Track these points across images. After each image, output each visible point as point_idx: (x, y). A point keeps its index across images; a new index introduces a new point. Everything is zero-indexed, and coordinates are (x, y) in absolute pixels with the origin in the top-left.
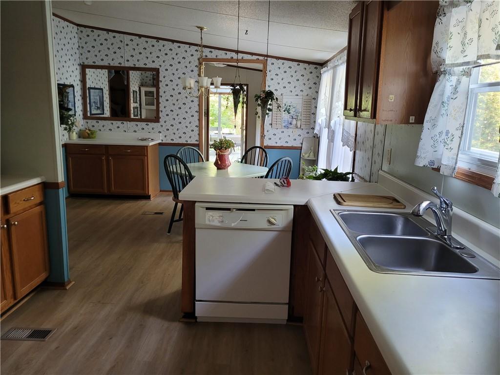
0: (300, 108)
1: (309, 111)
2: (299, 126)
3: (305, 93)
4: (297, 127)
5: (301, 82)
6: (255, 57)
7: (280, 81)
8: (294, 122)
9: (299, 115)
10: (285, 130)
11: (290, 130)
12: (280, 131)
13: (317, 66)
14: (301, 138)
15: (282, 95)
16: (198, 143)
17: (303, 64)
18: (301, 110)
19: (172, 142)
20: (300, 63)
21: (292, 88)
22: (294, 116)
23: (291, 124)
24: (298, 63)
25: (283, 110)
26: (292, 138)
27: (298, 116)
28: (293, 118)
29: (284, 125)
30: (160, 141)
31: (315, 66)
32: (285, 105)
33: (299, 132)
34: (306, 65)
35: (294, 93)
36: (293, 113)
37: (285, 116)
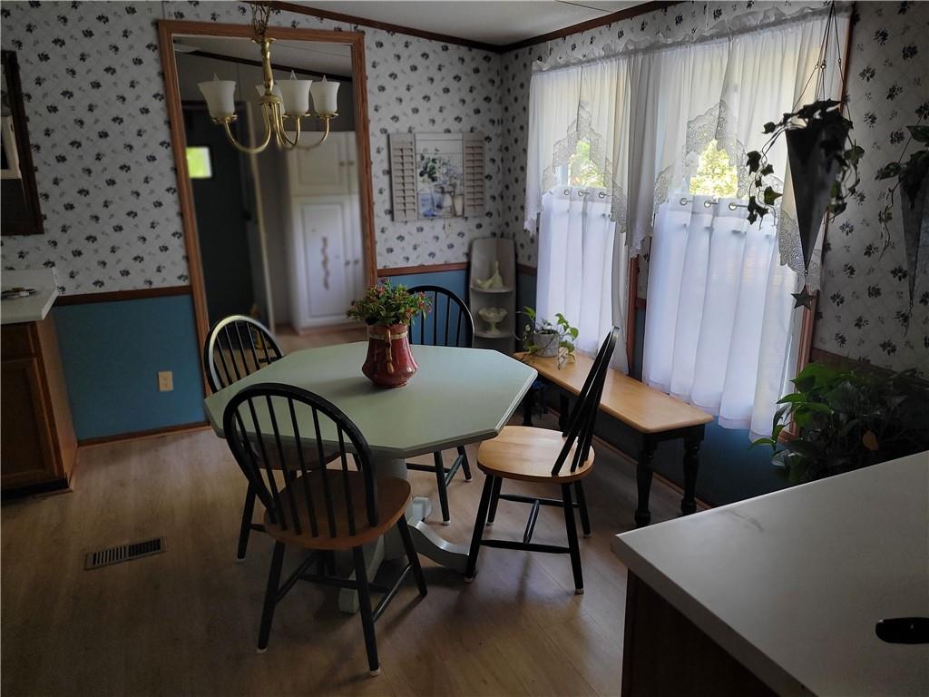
0: (458, 164)
1: (479, 170)
2: (459, 209)
3: (465, 125)
4: (455, 215)
5: (454, 96)
6: (330, 25)
7: (402, 92)
8: (447, 201)
9: (458, 182)
10: (426, 224)
11: (439, 224)
12: (412, 227)
13: (490, 54)
14: (466, 240)
15: (410, 131)
16: (186, 283)
17: (455, 46)
18: (460, 170)
19: (98, 290)
20: (450, 46)
21: (435, 113)
22: (445, 186)
23: (440, 207)
24: (444, 44)
25: (419, 171)
26: (443, 244)
27: (454, 186)
28: (443, 192)
29: (422, 210)
30: (56, 294)
31: (484, 53)
32: (423, 158)
33: (459, 225)
34: (463, 51)
35: (440, 127)
36: (442, 178)
37: (425, 188)
